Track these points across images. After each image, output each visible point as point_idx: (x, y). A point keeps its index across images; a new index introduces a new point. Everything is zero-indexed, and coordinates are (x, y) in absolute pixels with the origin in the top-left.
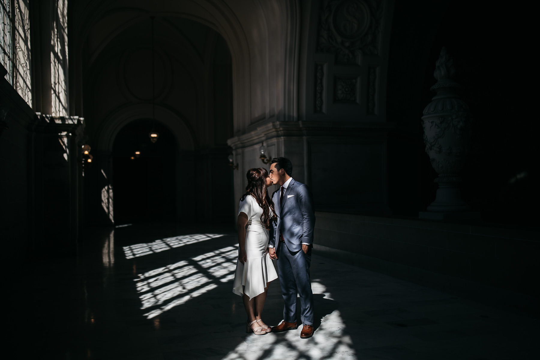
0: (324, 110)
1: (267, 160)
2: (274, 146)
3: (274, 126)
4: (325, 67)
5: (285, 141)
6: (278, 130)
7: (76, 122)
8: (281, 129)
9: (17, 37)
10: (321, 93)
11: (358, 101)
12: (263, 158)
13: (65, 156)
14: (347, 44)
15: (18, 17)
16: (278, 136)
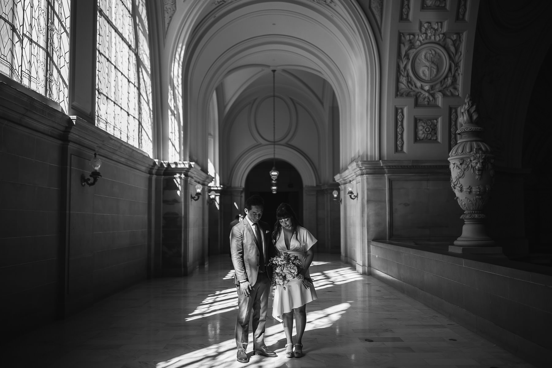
0: (405, 149)
1: (354, 196)
2: (359, 183)
3: (357, 165)
4: (405, 110)
5: (367, 178)
6: (362, 169)
7: (187, 166)
8: (364, 168)
9: (142, 101)
10: (402, 134)
11: (439, 140)
12: (350, 194)
13: (178, 192)
14: (427, 88)
15: (142, 86)
16: (362, 174)
